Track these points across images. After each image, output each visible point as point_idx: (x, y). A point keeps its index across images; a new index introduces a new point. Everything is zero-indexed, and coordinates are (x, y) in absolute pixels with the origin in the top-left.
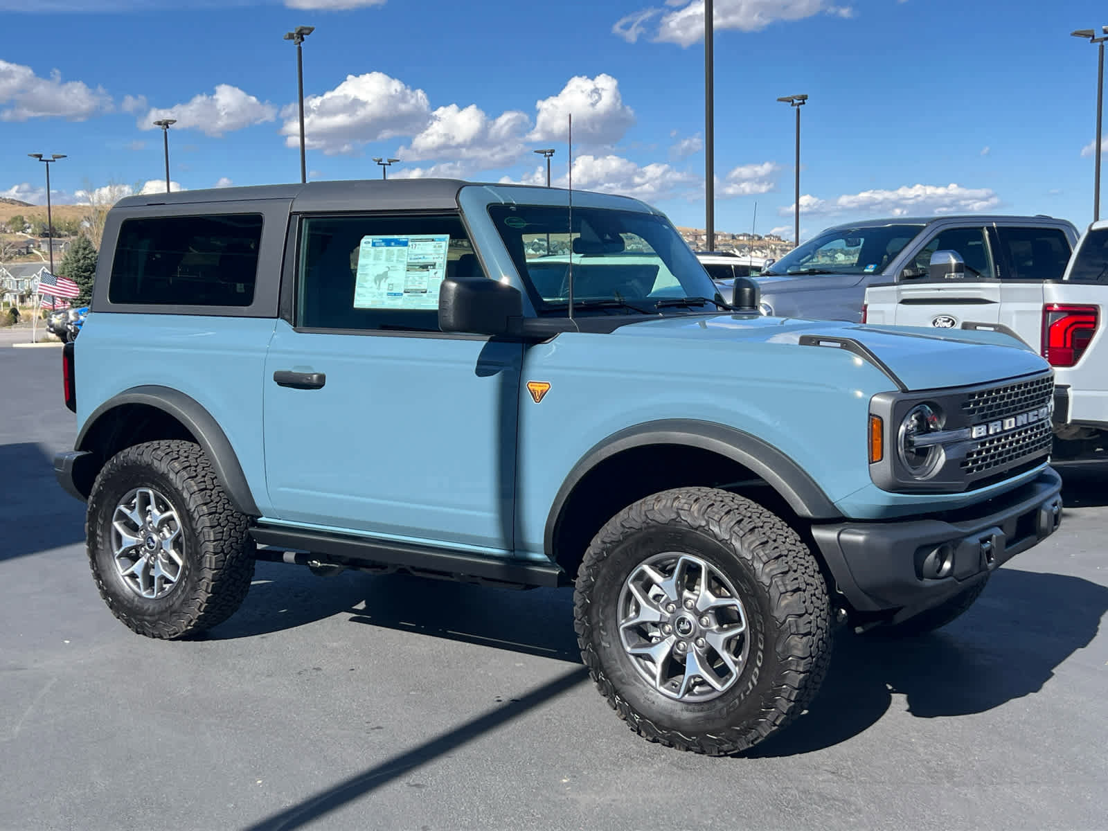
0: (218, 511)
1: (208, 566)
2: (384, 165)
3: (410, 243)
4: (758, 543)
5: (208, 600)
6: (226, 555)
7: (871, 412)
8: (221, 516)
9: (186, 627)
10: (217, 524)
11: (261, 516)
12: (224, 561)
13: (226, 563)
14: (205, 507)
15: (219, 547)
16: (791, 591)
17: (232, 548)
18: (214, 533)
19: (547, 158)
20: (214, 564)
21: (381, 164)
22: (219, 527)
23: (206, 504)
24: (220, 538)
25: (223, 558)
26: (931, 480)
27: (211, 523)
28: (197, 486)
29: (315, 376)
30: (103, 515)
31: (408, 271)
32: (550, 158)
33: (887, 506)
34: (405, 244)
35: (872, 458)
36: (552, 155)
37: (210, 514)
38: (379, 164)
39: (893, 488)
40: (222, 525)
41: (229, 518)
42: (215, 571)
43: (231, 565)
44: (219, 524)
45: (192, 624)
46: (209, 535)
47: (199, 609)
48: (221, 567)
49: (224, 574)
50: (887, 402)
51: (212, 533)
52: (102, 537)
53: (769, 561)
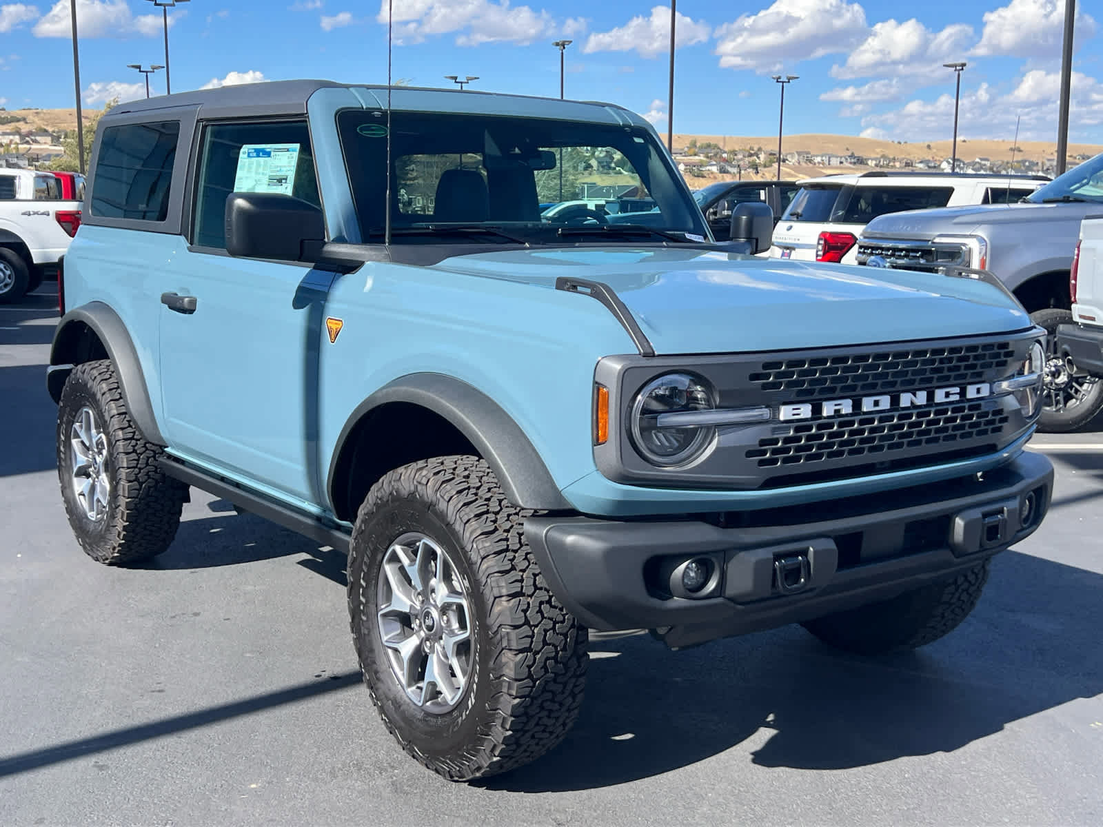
0: (135, 437)
1: (121, 494)
2: (783, 82)
3: (272, 154)
4: (479, 532)
5: (125, 528)
6: (141, 484)
7: (596, 380)
8: (138, 442)
9: (112, 554)
10: (132, 450)
11: (167, 447)
12: (139, 490)
13: (141, 492)
14: (120, 433)
15: (133, 475)
16: (508, 595)
17: (149, 478)
18: (128, 461)
19: (957, 72)
20: (126, 492)
21: (780, 82)
22: (134, 454)
23: (122, 429)
24: (135, 465)
25: (138, 487)
26: (690, 471)
27: (124, 449)
28: (117, 410)
29: (187, 299)
30: (64, 432)
31: (269, 185)
32: (961, 72)
33: (619, 502)
34: (268, 154)
35: (598, 440)
36: (962, 69)
37: (125, 440)
38: (778, 81)
39: (624, 479)
40: (138, 452)
41: (147, 445)
42: (129, 500)
43: (148, 495)
44: (134, 451)
45: (116, 551)
46: (122, 462)
47: (119, 536)
48: (135, 495)
49: (140, 503)
50: (617, 366)
51: (125, 460)
52: (65, 454)
53: (488, 556)
